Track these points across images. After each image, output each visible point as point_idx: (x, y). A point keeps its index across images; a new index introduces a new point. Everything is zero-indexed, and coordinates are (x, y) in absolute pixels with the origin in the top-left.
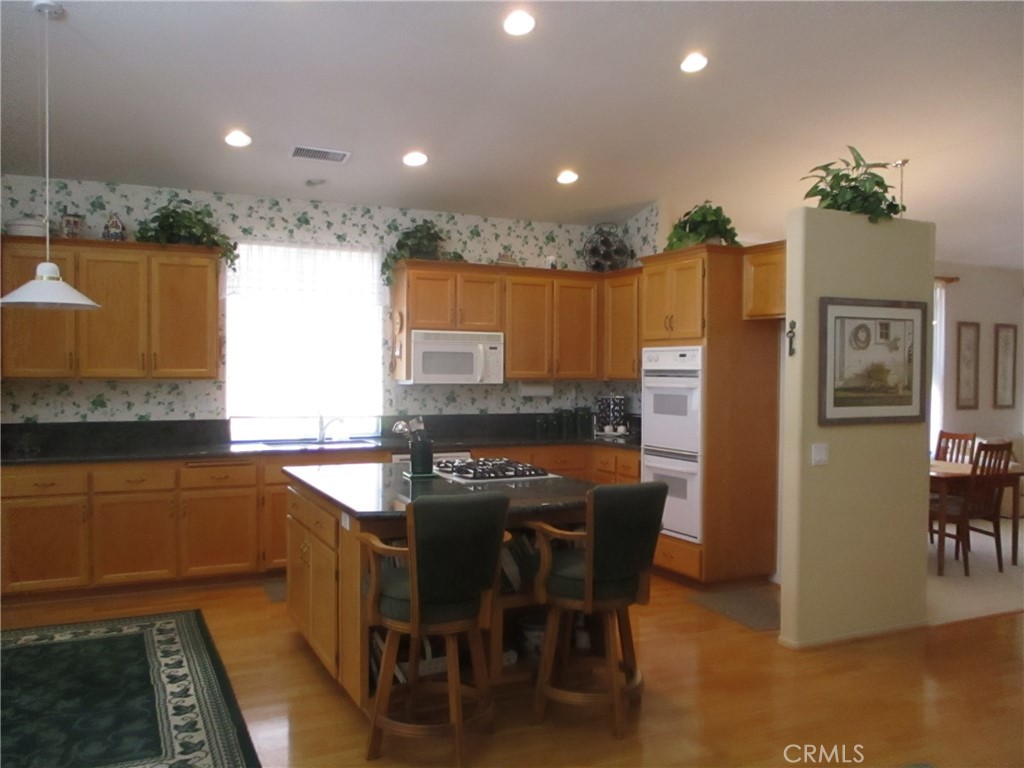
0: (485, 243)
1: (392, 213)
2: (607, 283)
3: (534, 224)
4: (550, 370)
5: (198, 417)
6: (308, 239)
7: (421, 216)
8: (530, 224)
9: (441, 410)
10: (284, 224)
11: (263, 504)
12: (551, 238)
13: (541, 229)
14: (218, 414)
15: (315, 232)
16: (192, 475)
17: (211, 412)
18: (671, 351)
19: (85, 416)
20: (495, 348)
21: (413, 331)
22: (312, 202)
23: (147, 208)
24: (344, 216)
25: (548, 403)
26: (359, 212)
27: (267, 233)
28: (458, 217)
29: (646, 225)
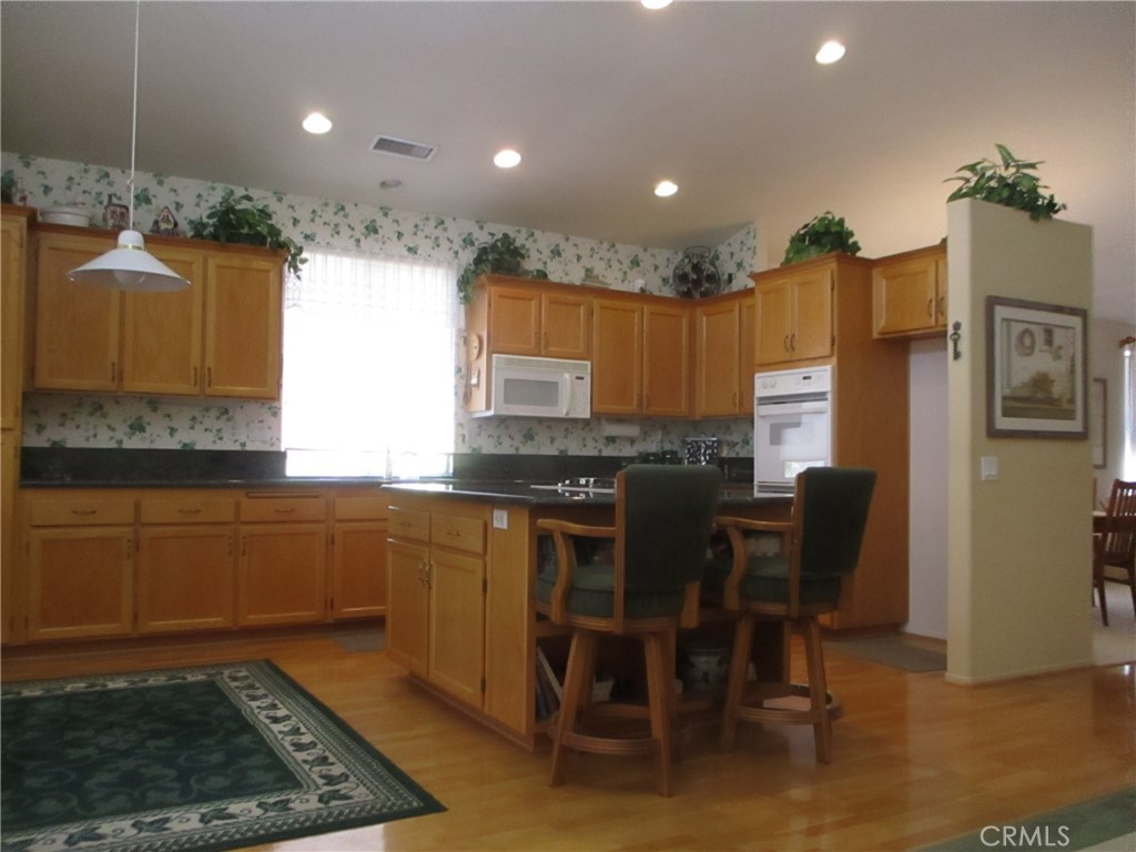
0: (566, 265)
1: (469, 226)
2: (699, 311)
3: (618, 246)
4: (640, 405)
5: (249, 447)
6: (377, 250)
7: (499, 230)
8: (613, 246)
9: (517, 449)
10: (350, 232)
11: (333, 542)
12: (635, 263)
13: (625, 252)
14: (272, 445)
15: (384, 243)
16: (252, 507)
17: (265, 442)
18: (793, 374)
19: (120, 442)
20: (582, 378)
21: (494, 356)
22: (381, 208)
23: (198, 205)
24: (416, 226)
25: (632, 445)
26: (432, 223)
27: (332, 241)
28: (538, 233)
29: (741, 250)
